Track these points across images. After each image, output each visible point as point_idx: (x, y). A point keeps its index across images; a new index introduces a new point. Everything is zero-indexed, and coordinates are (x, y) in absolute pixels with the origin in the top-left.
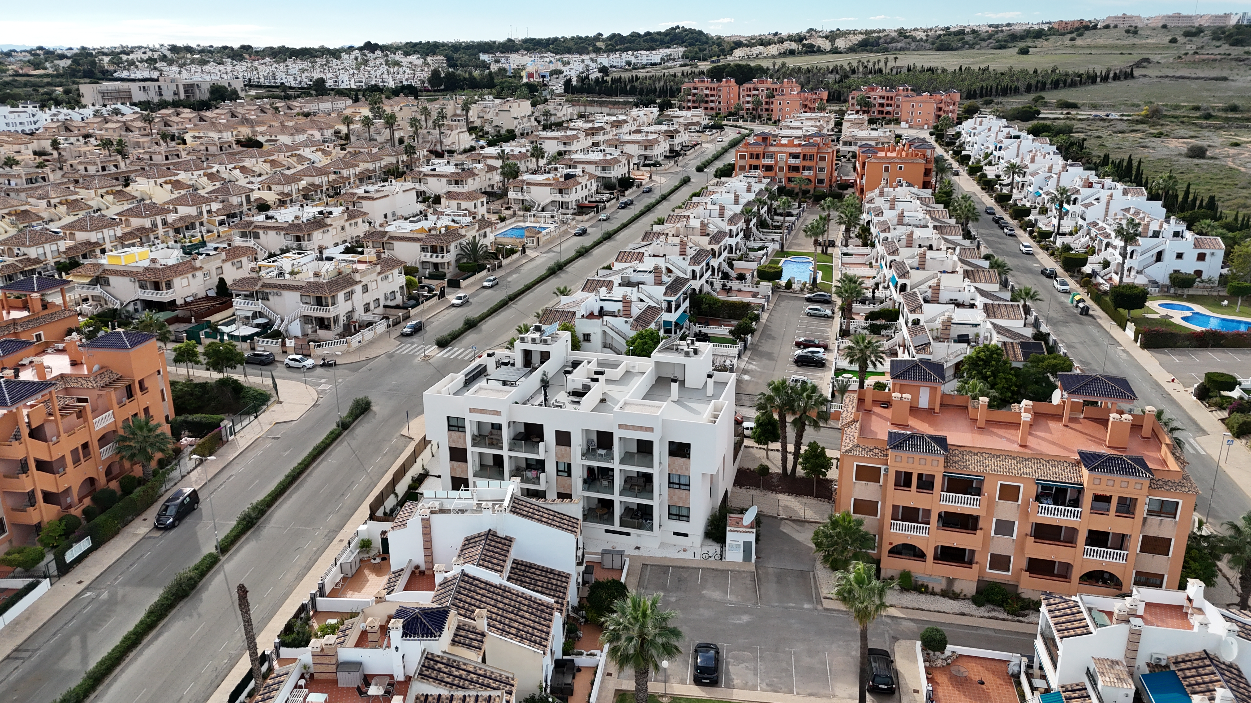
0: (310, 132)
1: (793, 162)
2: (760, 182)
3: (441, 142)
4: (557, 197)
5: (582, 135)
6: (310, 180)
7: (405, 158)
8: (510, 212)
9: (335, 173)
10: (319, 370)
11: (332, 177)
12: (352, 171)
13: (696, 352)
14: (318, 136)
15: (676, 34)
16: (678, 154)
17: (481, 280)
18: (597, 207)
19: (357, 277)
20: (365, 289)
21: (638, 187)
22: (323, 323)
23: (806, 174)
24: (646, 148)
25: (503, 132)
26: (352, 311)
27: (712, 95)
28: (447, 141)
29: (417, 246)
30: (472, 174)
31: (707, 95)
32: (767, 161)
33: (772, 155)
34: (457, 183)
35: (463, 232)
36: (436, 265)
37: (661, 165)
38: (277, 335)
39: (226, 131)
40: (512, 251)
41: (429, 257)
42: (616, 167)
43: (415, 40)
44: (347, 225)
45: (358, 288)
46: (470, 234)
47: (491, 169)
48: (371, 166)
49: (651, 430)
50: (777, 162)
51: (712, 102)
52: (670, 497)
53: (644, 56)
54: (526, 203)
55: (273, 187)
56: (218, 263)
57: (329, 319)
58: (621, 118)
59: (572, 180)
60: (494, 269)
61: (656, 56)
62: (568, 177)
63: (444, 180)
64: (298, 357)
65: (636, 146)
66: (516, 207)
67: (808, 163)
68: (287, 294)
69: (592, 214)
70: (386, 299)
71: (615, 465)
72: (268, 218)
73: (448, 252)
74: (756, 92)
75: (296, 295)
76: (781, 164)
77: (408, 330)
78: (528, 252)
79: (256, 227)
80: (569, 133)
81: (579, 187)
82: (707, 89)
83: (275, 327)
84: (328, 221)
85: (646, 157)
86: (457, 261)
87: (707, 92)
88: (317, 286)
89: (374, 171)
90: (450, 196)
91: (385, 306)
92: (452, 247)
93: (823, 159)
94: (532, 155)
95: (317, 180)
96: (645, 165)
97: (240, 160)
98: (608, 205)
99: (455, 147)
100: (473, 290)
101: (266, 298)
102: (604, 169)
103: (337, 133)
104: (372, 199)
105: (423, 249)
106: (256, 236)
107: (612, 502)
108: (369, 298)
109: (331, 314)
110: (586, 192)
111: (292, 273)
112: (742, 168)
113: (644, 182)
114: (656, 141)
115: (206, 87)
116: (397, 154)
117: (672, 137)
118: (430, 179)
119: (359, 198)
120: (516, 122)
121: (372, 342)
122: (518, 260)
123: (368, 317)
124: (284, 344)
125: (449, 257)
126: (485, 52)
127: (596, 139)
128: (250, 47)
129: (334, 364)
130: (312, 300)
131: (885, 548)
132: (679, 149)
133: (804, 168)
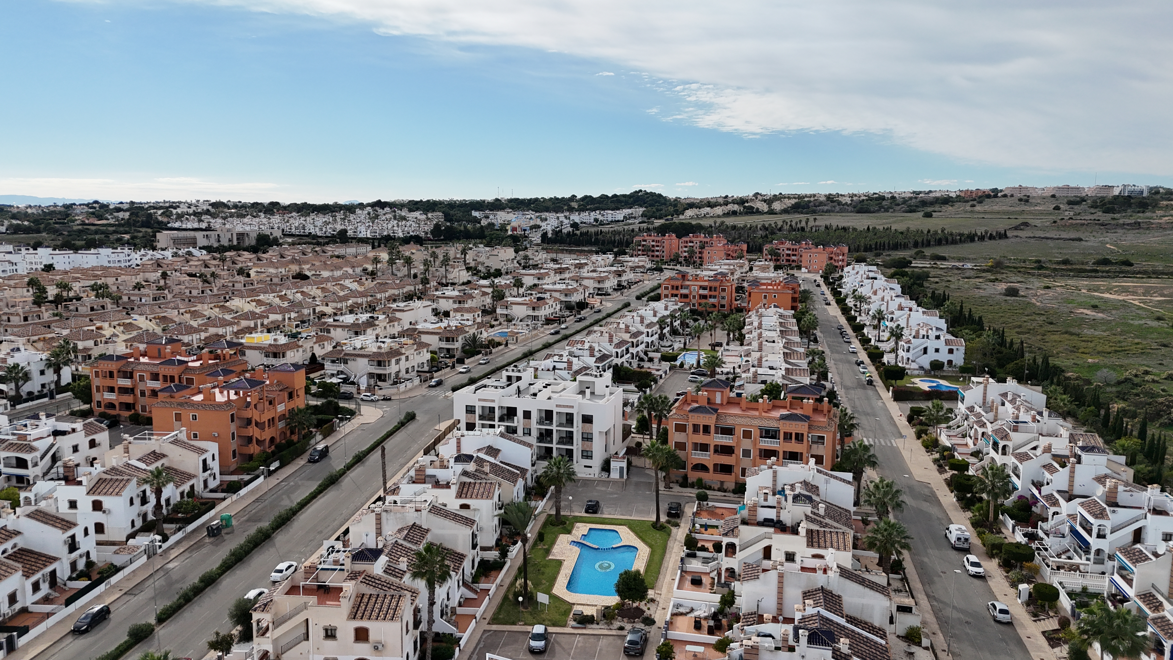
0: (345, 269)
1: (702, 292)
2: (677, 304)
3: (446, 277)
4: (531, 313)
5: (552, 273)
6: (355, 300)
7: (421, 287)
8: (497, 323)
9: (371, 296)
10: (381, 402)
11: (369, 299)
12: (383, 295)
13: (601, 376)
14: (350, 271)
15: (639, 197)
16: (624, 287)
17: (480, 359)
18: (559, 320)
19: (403, 351)
20: (407, 359)
21: (591, 309)
22: (381, 378)
23: (712, 300)
24: (599, 282)
25: (492, 271)
26: (399, 372)
27: (658, 246)
28: (450, 276)
29: (437, 337)
30: (471, 297)
31: (653, 246)
32: (684, 291)
33: (687, 287)
34: (460, 302)
35: (467, 329)
36: (448, 350)
37: (609, 295)
38: (353, 383)
39: (281, 268)
40: (499, 344)
41: (444, 345)
42: (575, 294)
43: (418, 199)
44: (388, 326)
45: (403, 358)
46: (472, 331)
47: (485, 294)
48: (396, 292)
49: (573, 407)
50: (691, 292)
51: (657, 251)
52: (583, 445)
53: (610, 215)
54: (509, 317)
55: (330, 304)
56: (311, 344)
57: (385, 375)
58: (582, 262)
59: (542, 301)
60: (486, 355)
61: (620, 215)
62: (539, 299)
63: (451, 301)
64: (369, 394)
65: (592, 281)
66: (502, 320)
67: (713, 293)
68: (359, 360)
69: (556, 325)
70: (419, 367)
71: (554, 427)
72: (335, 320)
73: (457, 341)
74: (691, 244)
75: (366, 360)
76: (694, 293)
77: (433, 383)
78: (509, 346)
79: (329, 325)
80: (542, 271)
81: (547, 306)
82: (653, 241)
83: (352, 379)
84: (377, 322)
85: (599, 289)
86: (462, 348)
87: (654, 243)
88: (380, 354)
89: (399, 295)
90: (456, 310)
91: (418, 371)
92: (460, 339)
93: (724, 290)
94: (515, 285)
95: (359, 300)
96: (598, 294)
97: (301, 287)
98: (568, 319)
99: (456, 281)
100: (473, 365)
101: (346, 362)
102: (566, 295)
103: (365, 270)
104: (403, 311)
105: (440, 340)
106: (329, 331)
107: (552, 448)
108: (409, 365)
109: (387, 372)
110: (552, 310)
111: (362, 348)
112: (666, 296)
113: (595, 306)
114: (607, 278)
115: (253, 235)
116: (415, 285)
117: (620, 275)
118: (440, 300)
119: (394, 310)
120: (503, 263)
121: (411, 390)
122: (502, 350)
123: (408, 376)
124: (359, 389)
125: (458, 345)
126: (476, 210)
127: (563, 276)
128: (277, 203)
129: (390, 399)
130: (375, 363)
131: (689, 466)
132: (625, 284)
133: (710, 297)
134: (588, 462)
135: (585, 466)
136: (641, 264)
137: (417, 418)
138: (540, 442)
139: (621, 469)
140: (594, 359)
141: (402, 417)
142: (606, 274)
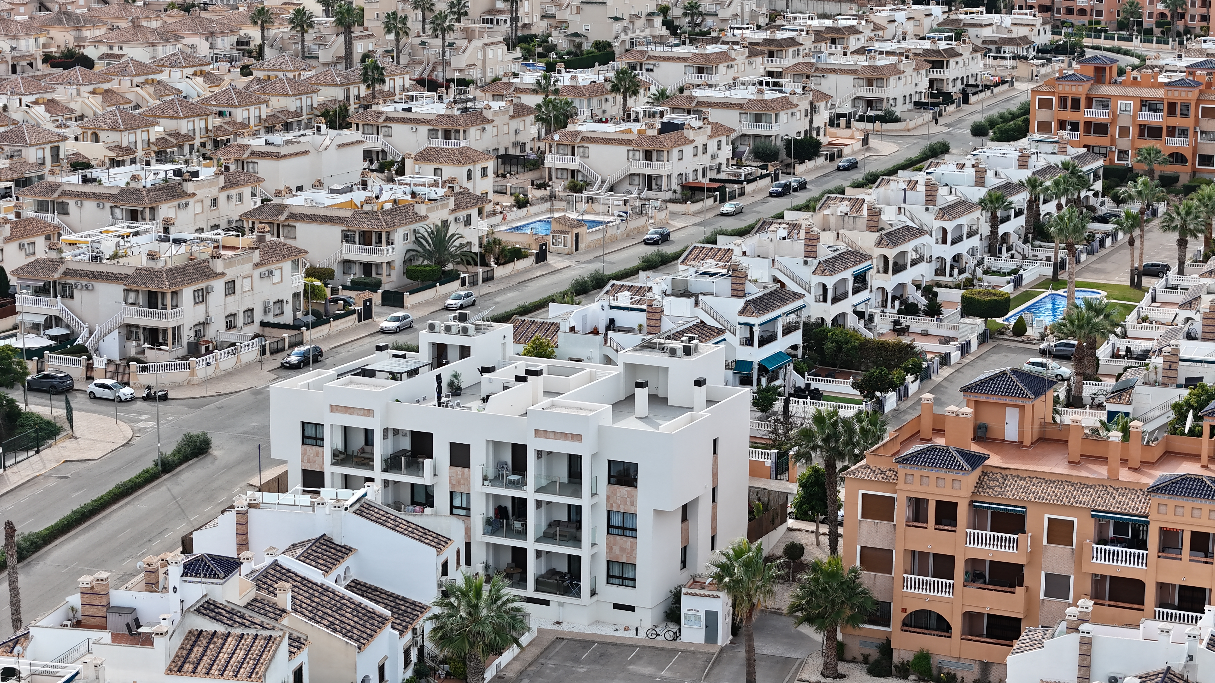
0: (188, 40)
1: (1147, 117)
2: (1064, 152)
3: (445, 64)
4: (640, 167)
5: (740, 54)
6: (171, 125)
7: (363, 91)
8: (545, 193)
9: (221, 114)
10: (140, 405)
11: (214, 122)
12: (253, 112)
14: (203, 47)
16: (948, 99)
17: (447, 296)
18: (722, 190)
19: (218, 266)
20: (231, 287)
21: (832, 158)
22: (154, 338)
23: (1176, 143)
24: (870, 83)
25: (587, 46)
26: (205, 323)
28: (458, 61)
29: (336, 232)
30: (480, 119)
32: (1097, 115)
33: (1105, 102)
34: (448, 135)
35: (422, 209)
36: (367, 267)
37: (897, 120)
38: (81, 350)
40: (517, 254)
41: (355, 253)
42: (783, 116)
44: (223, 196)
45: (218, 285)
46: (436, 217)
47: (520, 111)
48: (291, 104)
49: (580, 438)
50: (1115, 118)
52: (610, 548)
54: (579, 178)
55: (102, 135)
57: (165, 331)
58: (843, 23)
59: (674, 135)
60: (474, 283)
62: (668, 128)
63: (423, 130)
64: (109, 382)
65: (850, 79)
66: (558, 185)
67: (1178, 121)
68: (101, 287)
69: (710, 202)
70: (266, 311)
71: (529, 494)
72: (86, 180)
73: (390, 243)
75: (116, 290)
76: (1124, 121)
77: (293, 359)
79: (64, 193)
80: (710, 49)
81: (688, 150)
83: (79, 341)
84: (189, 187)
85: (870, 103)
86: (407, 261)
88: (151, 274)
89: (298, 113)
90: (425, 156)
91: (263, 324)
92: (398, 236)
94: (615, 89)
95: (185, 126)
96: (862, 119)
97: (48, 89)
98: (749, 188)
100: (426, 311)
101: (68, 294)
102: (758, 118)
103: (242, 43)
104: (277, 156)
105: (346, 238)
106: (64, 210)
108: (236, 305)
109: (169, 323)
110: (704, 160)
111: (115, 256)
112: (1043, 128)
113: (846, 151)
114: (894, 70)
116: (346, 83)
117: (938, 65)
118: (397, 128)
119: (253, 154)
120: (619, 26)
121: (230, 374)
122: (527, 270)
124: (89, 367)
125: (392, 254)
127: (777, 65)
129: (164, 398)
130: (141, 298)
131: (897, 617)
132: (954, 90)
133: (1172, 131)
134: (622, 594)
135: (617, 606)
136: (1019, 32)
137: (216, 451)
138: (493, 533)
139: (711, 618)
140: (740, 303)
141: (169, 449)
142: (893, 60)
